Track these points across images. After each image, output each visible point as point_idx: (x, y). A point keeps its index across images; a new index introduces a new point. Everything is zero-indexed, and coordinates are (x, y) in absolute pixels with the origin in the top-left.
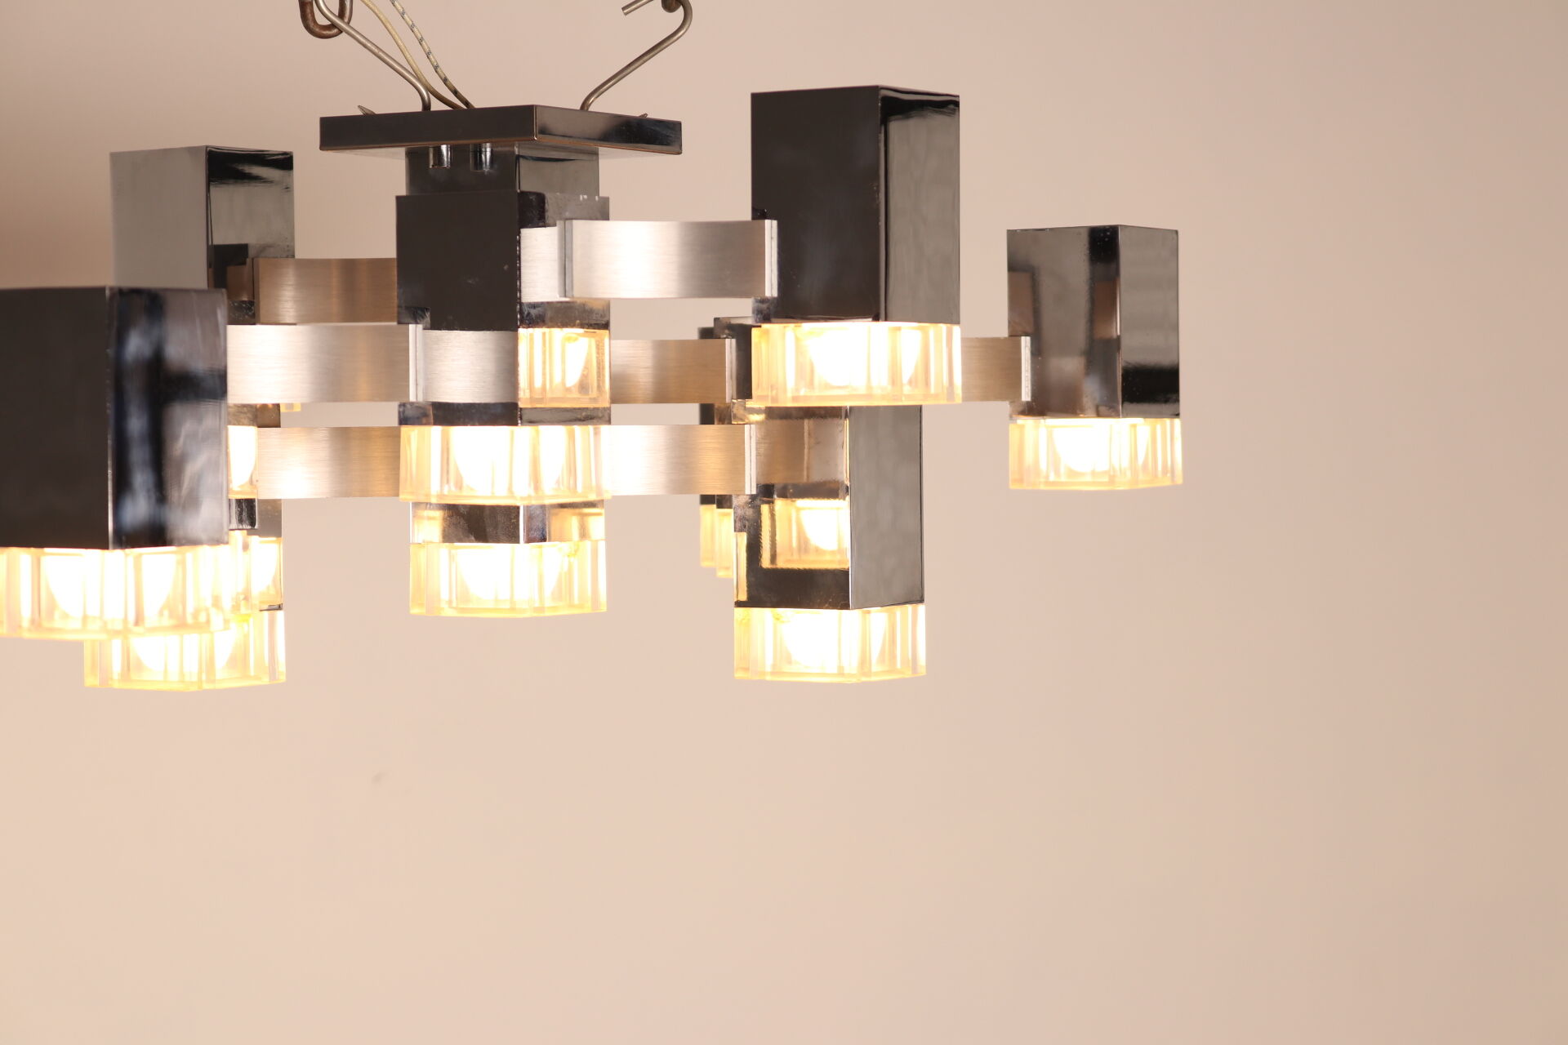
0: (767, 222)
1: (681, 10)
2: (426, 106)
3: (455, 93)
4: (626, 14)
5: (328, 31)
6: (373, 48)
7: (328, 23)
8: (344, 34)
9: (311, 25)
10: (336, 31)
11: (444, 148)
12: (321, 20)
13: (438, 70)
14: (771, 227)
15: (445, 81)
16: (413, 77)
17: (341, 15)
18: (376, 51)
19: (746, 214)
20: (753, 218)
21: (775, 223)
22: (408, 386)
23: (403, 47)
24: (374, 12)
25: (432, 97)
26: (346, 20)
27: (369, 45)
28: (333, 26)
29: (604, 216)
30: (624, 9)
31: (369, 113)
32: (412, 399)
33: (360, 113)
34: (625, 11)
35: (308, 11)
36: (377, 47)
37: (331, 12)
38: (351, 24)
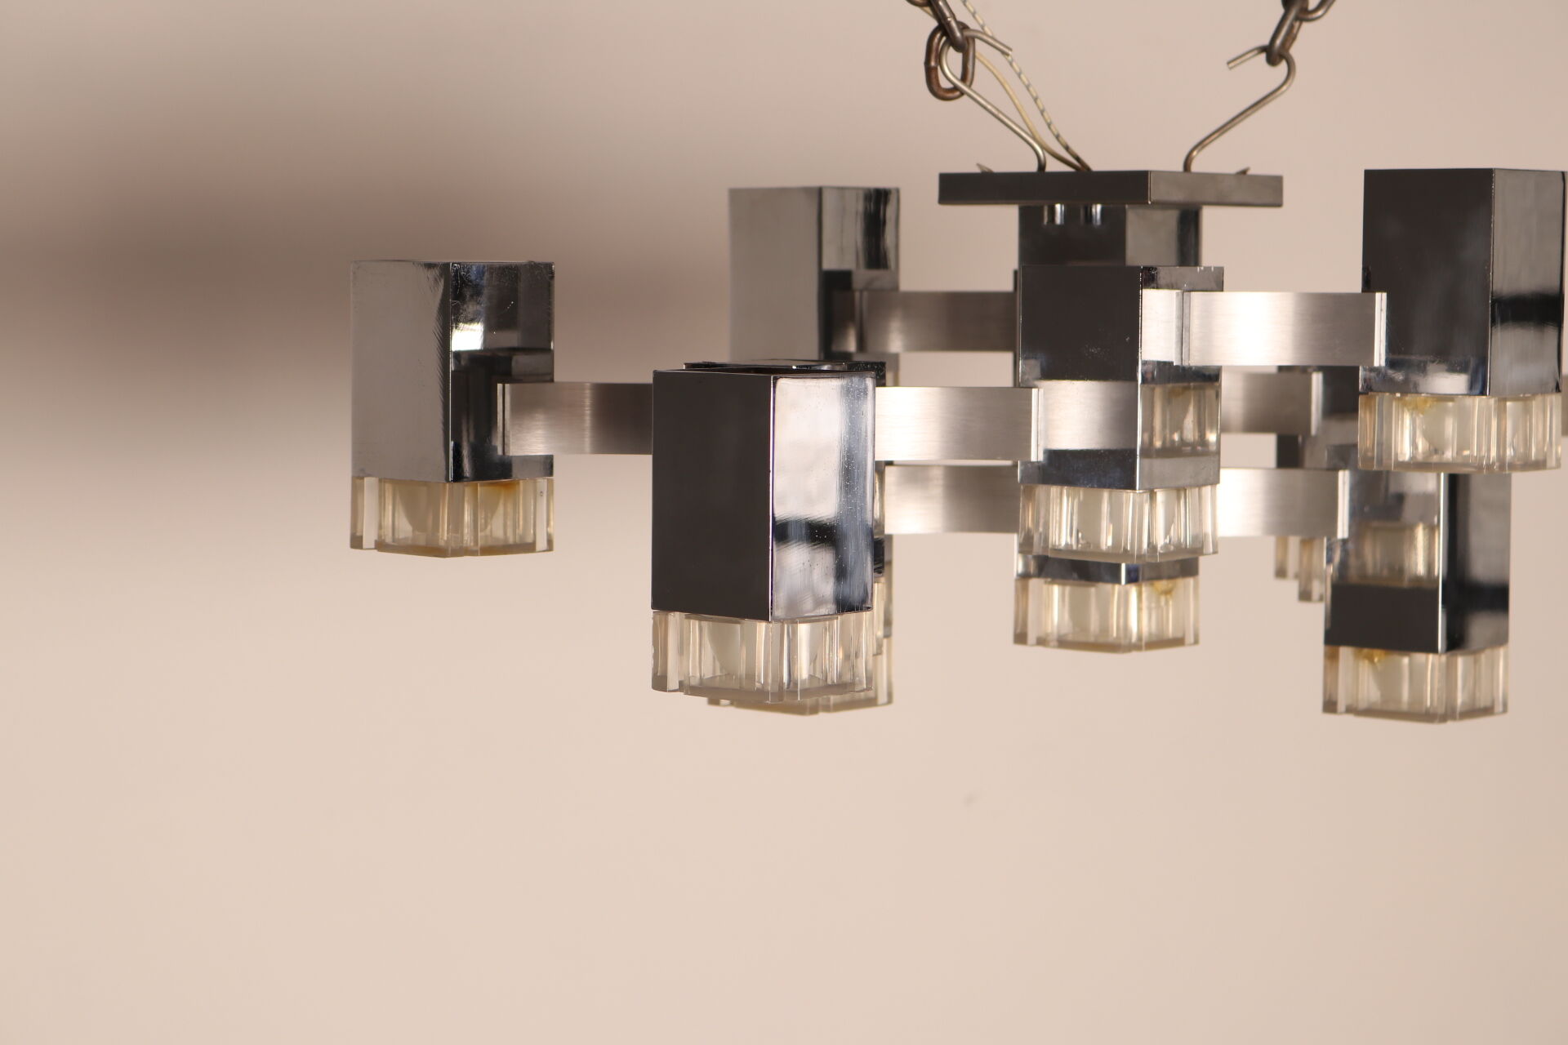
0: (1378, 295)
1: (1283, 65)
2: (1042, 167)
3: (1067, 148)
4: (1231, 68)
5: (953, 94)
6: (994, 110)
7: (950, 86)
8: (965, 97)
9: (935, 88)
10: (958, 93)
11: (1058, 206)
12: (945, 84)
13: (1052, 127)
14: (1381, 299)
15: (1058, 137)
16: (1028, 137)
17: (964, 79)
18: (996, 112)
19: (1357, 287)
20: (1363, 291)
21: (1385, 295)
22: (1029, 447)
23: (1020, 108)
24: (993, 72)
25: (1047, 155)
26: (968, 83)
27: (989, 107)
28: (956, 88)
29: (1220, 287)
30: (1229, 63)
31: (987, 170)
32: (1033, 458)
33: (977, 170)
34: (1232, 65)
35: (933, 76)
36: (997, 110)
37: (954, 76)
38: (973, 87)
